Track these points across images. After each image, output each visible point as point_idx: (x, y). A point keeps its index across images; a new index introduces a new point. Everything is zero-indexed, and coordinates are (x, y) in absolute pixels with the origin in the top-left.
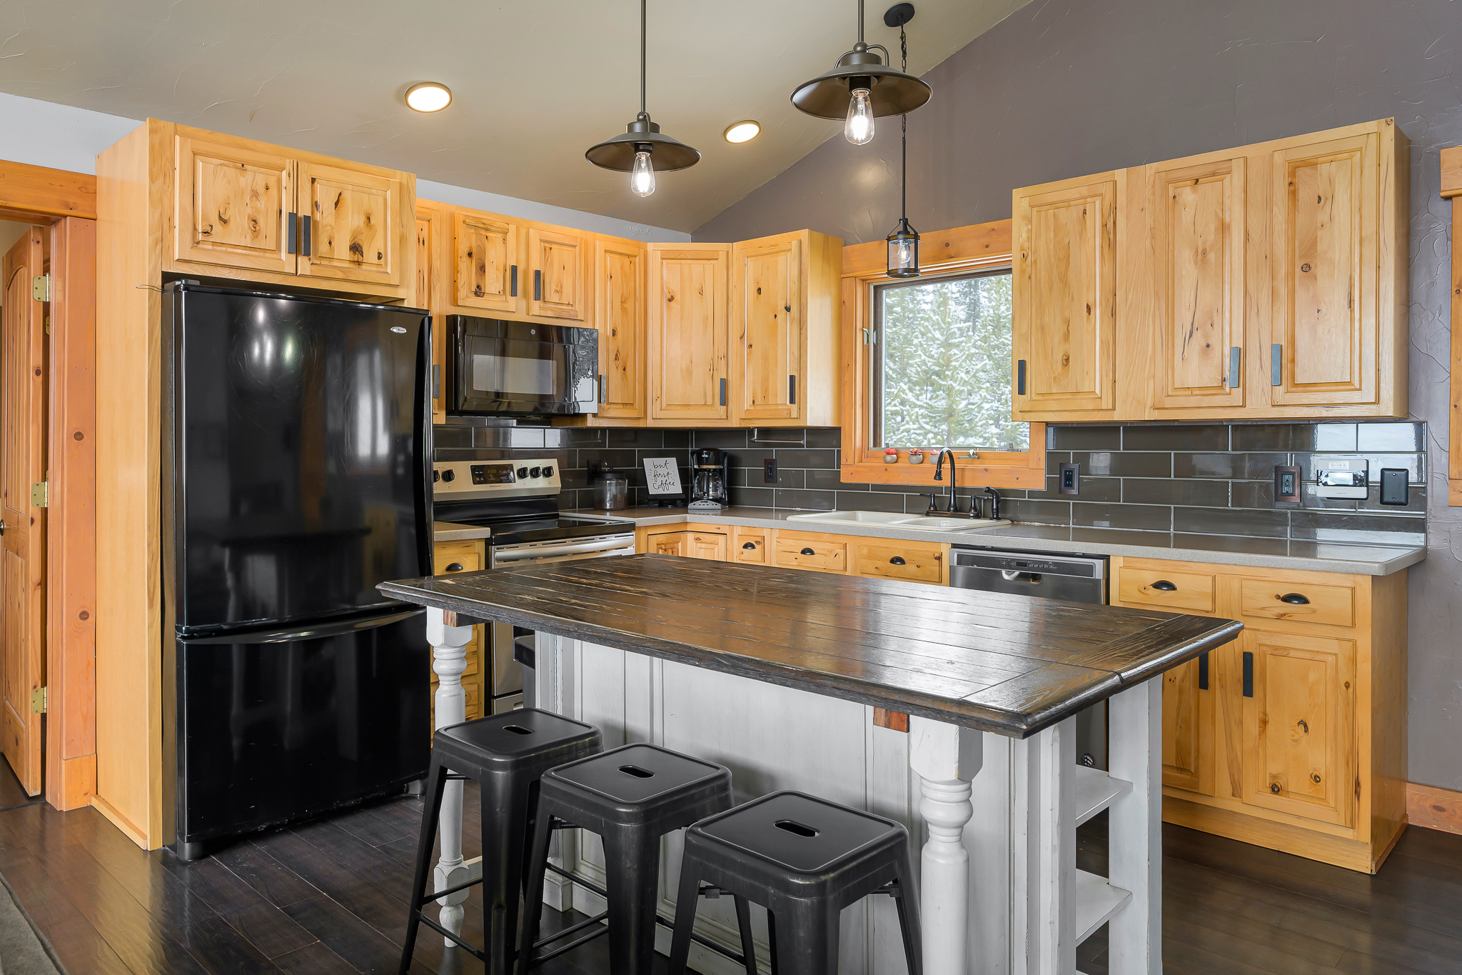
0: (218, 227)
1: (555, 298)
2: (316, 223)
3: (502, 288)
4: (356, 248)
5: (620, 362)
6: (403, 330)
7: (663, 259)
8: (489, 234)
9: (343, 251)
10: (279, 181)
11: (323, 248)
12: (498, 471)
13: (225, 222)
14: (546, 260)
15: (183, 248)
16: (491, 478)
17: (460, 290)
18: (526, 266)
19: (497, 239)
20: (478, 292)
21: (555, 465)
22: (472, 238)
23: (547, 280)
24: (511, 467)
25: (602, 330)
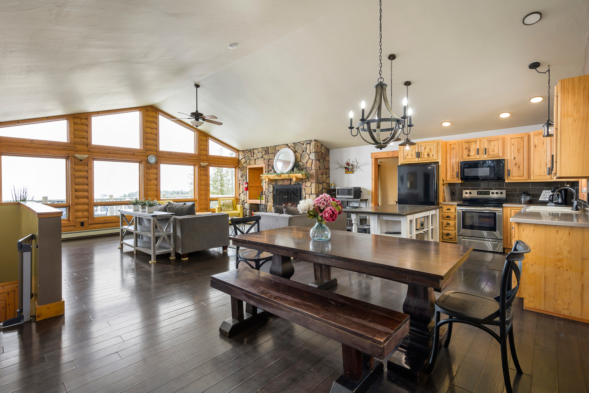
0: (407, 156)
1: (492, 153)
2: (421, 152)
3: (475, 154)
4: (428, 155)
5: (517, 166)
6: (430, 168)
7: (534, 136)
8: (471, 143)
9: (426, 156)
10: (415, 148)
11: (423, 156)
12: (485, 193)
14: (489, 145)
15: (402, 160)
16: (483, 194)
17: (464, 156)
18: (482, 148)
19: (474, 144)
20: (469, 156)
21: (504, 192)
22: (466, 145)
23: (489, 149)
24: (489, 192)
25: (510, 158)
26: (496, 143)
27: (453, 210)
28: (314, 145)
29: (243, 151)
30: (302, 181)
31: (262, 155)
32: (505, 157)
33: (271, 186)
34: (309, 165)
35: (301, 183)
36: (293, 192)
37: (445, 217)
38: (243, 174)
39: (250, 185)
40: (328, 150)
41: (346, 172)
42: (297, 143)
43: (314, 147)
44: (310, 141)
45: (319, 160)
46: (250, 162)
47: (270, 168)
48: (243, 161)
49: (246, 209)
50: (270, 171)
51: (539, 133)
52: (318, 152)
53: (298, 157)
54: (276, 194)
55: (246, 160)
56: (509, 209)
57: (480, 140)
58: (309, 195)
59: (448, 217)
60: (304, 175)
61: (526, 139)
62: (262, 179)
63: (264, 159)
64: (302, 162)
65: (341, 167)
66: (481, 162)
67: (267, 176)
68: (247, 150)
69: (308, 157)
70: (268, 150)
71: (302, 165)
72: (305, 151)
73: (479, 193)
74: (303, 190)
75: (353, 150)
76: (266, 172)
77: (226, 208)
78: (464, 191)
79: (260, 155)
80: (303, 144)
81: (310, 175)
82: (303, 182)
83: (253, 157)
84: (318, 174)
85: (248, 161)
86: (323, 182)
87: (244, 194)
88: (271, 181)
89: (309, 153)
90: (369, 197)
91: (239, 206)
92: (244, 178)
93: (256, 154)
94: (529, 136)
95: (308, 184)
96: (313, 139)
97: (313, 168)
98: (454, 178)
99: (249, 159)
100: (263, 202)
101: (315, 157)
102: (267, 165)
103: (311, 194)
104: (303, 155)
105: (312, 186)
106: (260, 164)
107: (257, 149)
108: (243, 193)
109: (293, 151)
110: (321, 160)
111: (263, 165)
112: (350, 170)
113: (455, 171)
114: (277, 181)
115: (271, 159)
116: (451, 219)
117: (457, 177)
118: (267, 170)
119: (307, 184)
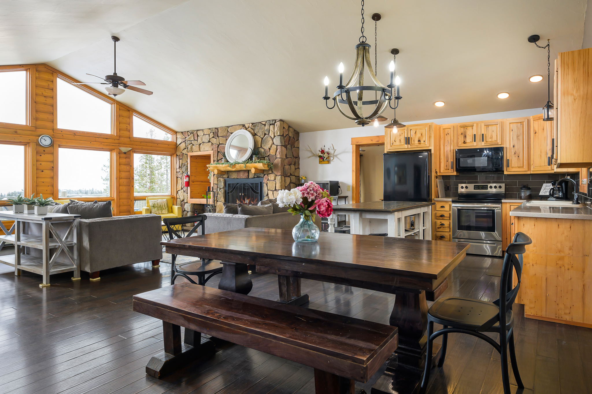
0: (394, 142)
1: (490, 140)
2: (411, 138)
3: (471, 140)
4: (419, 141)
5: (517, 155)
6: (421, 157)
7: (534, 121)
8: (467, 128)
9: (416, 142)
10: (405, 131)
11: (413, 142)
12: (482, 187)
13: (395, 141)
14: (487, 130)
15: (389, 147)
16: (480, 188)
17: (459, 143)
18: (479, 133)
19: (470, 128)
20: (465, 143)
21: (503, 185)
22: (462, 130)
23: (487, 136)
24: (487, 186)
25: (509, 146)
26: (494, 128)
27: (447, 208)
28: (279, 126)
29: (182, 133)
30: (263, 173)
31: (210, 139)
32: (503, 144)
33: (222, 180)
34: (272, 152)
35: (263, 176)
36: (251, 188)
37: (438, 217)
38: (182, 164)
39: (192, 178)
40: (297, 134)
41: (320, 162)
42: (257, 123)
43: (279, 129)
44: (274, 121)
45: (285, 146)
46: (192, 148)
47: (220, 156)
48: (183, 146)
49: (186, 212)
50: (220, 159)
51: (539, 117)
52: (285, 135)
53: (257, 142)
54: (229, 190)
55: (187, 145)
56: (508, 205)
57: (477, 124)
58: (273, 191)
59: (442, 216)
60: (267, 166)
61: (525, 124)
62: (209, 170)
63: (212, 144)
64: (263, 149)
65: (314, 155)
66: (478, 150)
67: (216, 167)
68: (188, 132)
69: (271, 142)
70: (218, 132)
71: (263, 152)
72: (268, 133)
73: (476, 188)
74: (265, 185)
75: (329, 133)
76: (214, 161)
77: (158, 210)
78: (460, 185)
79: (206, 139)
80: (265, 125)
81: (274, 165)
82: (264, 175)
83: (197, 141)
84: (284, 164)
85: (189, 147)
86: (291, 175)
87: (184, 192)
88: (221, 173)
89: (273, 137)
90: (349, 194)
91: (176, 208)
92: (184, 169)
93: (201, 137)
94: (529, 121)
95: (272, 177)
96: (278, 118)
97: (278, 156)
98: (448, 169)
99: (191, 143)
100: (211, 202)
101: (281, 142)
102: (217, 152)
103: (275, 190)
104: (265, 139)
105: (276, 179)
106: (207, 150)
107: (203, 130)
108: (182, 190)
109: (252, 133)
110: (289, 146)
111: (211, 152)
112: (326, 159)
113: (450, 161)
114: (230, 174)
115: (222, 144)
116: (445, 218)
117: (452, 168)
118: (216, 159)
119: (270, 176)
